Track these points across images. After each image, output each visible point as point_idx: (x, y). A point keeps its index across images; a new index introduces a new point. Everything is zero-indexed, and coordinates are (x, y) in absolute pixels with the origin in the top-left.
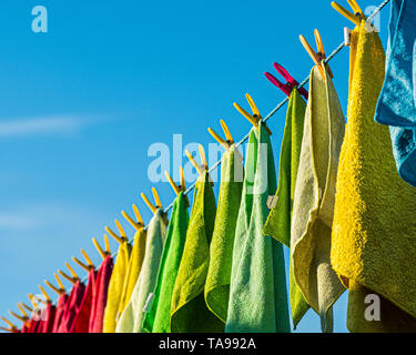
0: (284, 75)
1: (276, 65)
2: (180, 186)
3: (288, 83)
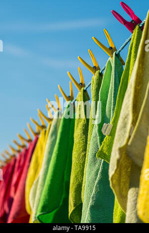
0: (129, 13)
1: (123, 4)
2: (69, 97)
3: (132, 21)
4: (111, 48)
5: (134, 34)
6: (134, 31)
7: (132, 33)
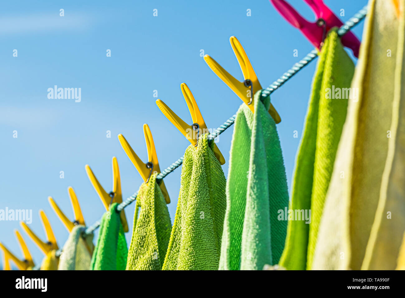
2: (112, 194)
3: (319, 20)
4: (248, 83)
5: (324, 50)
6: (324, 45)
7: (319, 47)
